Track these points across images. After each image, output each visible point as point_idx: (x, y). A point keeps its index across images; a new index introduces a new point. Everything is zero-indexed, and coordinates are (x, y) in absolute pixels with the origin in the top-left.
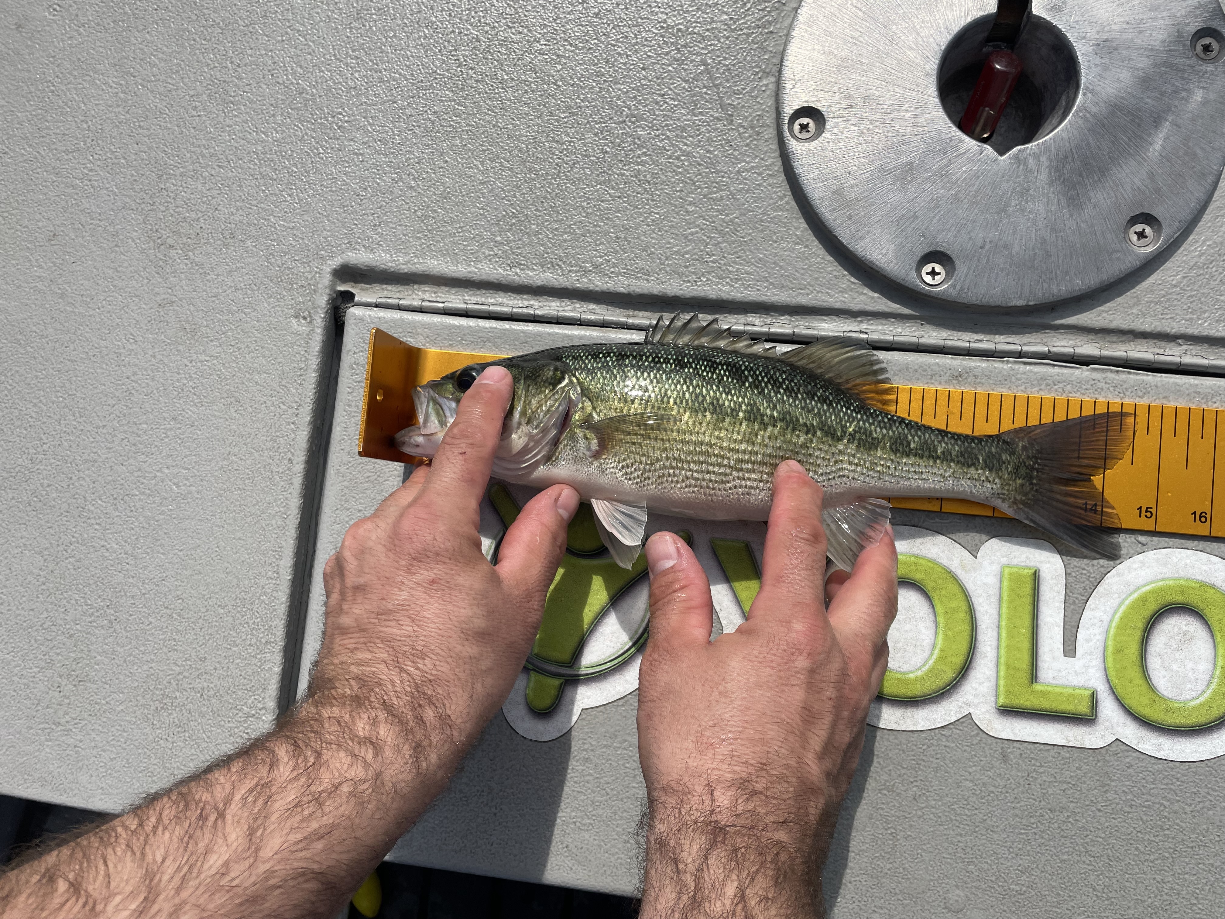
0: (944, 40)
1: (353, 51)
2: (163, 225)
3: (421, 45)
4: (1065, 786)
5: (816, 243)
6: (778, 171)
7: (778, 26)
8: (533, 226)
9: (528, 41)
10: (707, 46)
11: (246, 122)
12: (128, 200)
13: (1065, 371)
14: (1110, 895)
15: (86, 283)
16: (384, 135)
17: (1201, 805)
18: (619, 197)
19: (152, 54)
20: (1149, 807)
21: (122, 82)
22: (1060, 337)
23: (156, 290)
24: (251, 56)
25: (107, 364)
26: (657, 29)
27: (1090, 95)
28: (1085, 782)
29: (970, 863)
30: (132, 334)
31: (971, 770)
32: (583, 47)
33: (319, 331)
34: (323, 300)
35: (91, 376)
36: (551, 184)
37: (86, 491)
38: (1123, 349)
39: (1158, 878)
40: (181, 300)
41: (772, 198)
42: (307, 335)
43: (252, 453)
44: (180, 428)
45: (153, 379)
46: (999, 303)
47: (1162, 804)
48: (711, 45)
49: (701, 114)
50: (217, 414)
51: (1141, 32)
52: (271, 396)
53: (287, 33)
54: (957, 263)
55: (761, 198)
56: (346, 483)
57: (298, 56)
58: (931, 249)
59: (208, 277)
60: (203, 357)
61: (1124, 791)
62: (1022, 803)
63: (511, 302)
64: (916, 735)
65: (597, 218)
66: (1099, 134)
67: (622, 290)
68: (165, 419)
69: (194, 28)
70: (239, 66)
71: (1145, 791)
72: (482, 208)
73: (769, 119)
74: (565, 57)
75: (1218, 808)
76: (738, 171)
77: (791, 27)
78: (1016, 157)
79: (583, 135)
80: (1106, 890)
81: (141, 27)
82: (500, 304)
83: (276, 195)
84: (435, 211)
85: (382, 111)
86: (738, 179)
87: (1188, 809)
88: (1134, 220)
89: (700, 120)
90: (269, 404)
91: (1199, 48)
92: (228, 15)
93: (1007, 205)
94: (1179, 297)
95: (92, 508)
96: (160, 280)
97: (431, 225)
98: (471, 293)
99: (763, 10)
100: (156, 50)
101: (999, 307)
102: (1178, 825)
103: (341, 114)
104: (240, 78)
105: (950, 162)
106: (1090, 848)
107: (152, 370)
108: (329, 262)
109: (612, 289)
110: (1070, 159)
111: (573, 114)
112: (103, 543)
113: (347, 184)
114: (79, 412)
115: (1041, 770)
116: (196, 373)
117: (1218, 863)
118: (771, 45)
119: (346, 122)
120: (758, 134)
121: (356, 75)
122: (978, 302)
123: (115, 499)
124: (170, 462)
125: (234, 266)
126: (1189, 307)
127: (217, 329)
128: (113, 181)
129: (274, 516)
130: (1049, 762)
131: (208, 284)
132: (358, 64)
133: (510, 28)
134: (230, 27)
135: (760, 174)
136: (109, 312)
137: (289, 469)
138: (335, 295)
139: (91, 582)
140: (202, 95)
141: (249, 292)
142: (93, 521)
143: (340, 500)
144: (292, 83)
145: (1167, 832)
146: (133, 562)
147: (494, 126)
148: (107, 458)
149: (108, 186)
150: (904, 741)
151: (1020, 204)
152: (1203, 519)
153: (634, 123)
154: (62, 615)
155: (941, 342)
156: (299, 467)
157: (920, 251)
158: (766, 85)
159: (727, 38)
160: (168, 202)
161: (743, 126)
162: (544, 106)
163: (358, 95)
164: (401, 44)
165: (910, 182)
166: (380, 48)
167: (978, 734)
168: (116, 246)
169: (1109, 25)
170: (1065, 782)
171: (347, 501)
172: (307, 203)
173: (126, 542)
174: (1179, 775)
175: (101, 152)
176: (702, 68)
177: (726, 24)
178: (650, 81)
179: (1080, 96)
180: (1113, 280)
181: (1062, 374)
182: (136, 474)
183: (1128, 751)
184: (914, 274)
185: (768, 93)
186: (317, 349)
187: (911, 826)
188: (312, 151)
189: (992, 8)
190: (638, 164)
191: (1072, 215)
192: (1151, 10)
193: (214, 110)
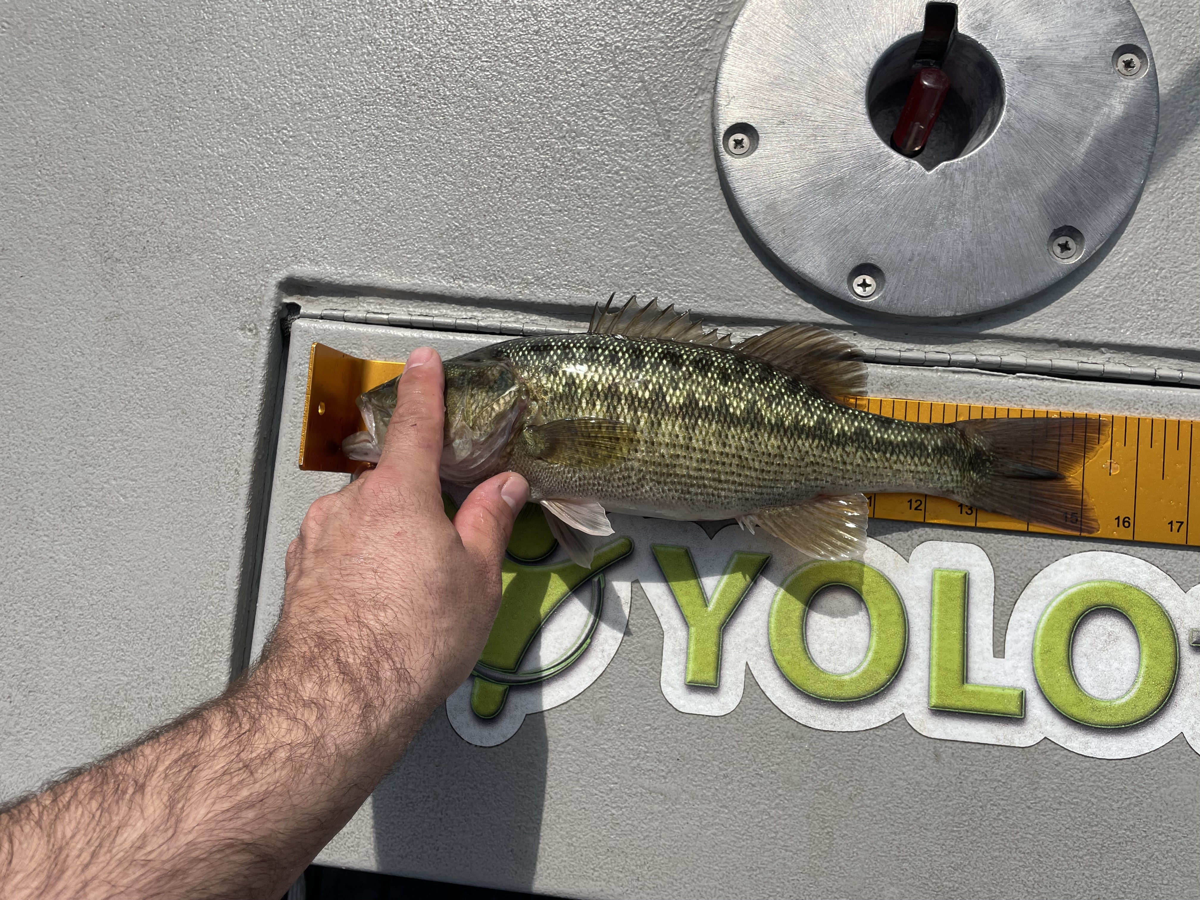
0: (872, 58)
1: (298, 67)
2: (110, 240)
3: (365, 61)
4: (996, 784)
5: (752, 255)
6: (714, 185)
7: (713, 44)
8: (476, 239)
9: (470, 58)
10: (644, 63)
11: (192, 137)
12: (75, 215)
13: (993, 379)
14: (1041, 890)
15: (33, 296)
16: (329, 150)
17: (1128, 802)
18: (560, 211)
19: (99, 71)
20: (1077, 804)
21: (70, 98)
22: (988, 346)
23: (104, 303)
24: (196, 72)
25: (54, 377)
26: (595, 46)
27: (1013, 112)
28: (1014, 780)
29: (905, 860)
30: (79, 347)
31: (904, 769)
32: (524, 64)
33: (265, 343)
34: (268, 313)
35: (39, 389)
36: (492, 197)
37: (34, 503)
38: (1049, 357)
39: (1087, 873)
40: (127, 313)
41: (708, 212)
42: (254, 347)
43: (198, 464)
44: (127, 440)
45: (100, 392)
46: (927, 314)
47: (1090, 801)
48: (648, 62)
49: (639, 129)
50: (164, 426)
51: (1063, 49)
52: (217, 407)
53: (232, 50)
54: (887, 275)
55: (698, 212)
56: (291, 493)
57: (243, 72)
58: (861, 262)
59: (155, 290)
60: (150, 370)
61: (1053, 789)
62: (954, 802)
63: (455, 314)
64: (851, 735)
65: (538, 231)
66: (1023, 149)
67: (563, 302)
68: (112, 431)
69: (140, 44)
70: (184, 82)
71: (1073, 789)
72: (426, 222)
73: (705, 134)
74: (506, 74)
75: (1144, 805)
76: (675, 186)
77: (725, 46)
78: (943, 172)
79: (524, 150)
80: (1036, 886)
81: (88, 44)
82: (444, 316)
83: (222, 209)
84: (380, 225)
85: (327, 127)
86: (675, 193)
87: (1115, 806)
88: (1057, 233)
89: (638, 136)
90: (215, 415)
91: (1121, 65)
92: (174, 31)
93: (935, 218)
94: (1101, 307)
95: (40, 520)
96: (107, 293)
97: (375, 238)
98: (415, 304)
99: (699, 28)
100: (103, 67)
101: (927, 317)
102: (1105, 821)
103: (286, 129)
104: (186, 94)
105: (879, 177)
106: (1020, 845)
107: (99, 382)
108: (275, 275)
109: (554, 301)
110: (995, 174)
111: (514, 129)
112: (51, 554)
113: (292, 198)
114: (27, 425)
115: (972, 769)
116: (142, 385)
117: (1145, 858)
118: (706, 62)
119: (291, 137)
120: (695, 149)
121: (301, 91)
122: (908, 313)
123: (63, 511)
124: (116, 473)
125: (180, 279)
126: (1111, 317)
127: (164, 341)
128: (61, 196)
129: (221, 526)
130: (979, 761)
131: (155, 297)
132: (302, 80)
133: (452, 45)
134: (176, 44)
135: (696, 188)
136: (56, 325)
138: (280, 307)
139: (40, 593)
140: (148, 110)
141: (195, 305)
142: (41, 533)
143: (286, 510)
144: (237, 99)
145: (1094, 828)
146: (81, 573)
147: (437, 141)
148: (55, 470)
149: (55, 200)
150: (840, 742)
151: (947, 218)
152: (1126, 524)
153: (573, 138)
154: (12, 627)
155: (872, 352)
156: (245, 477)
157: (852, 263)
158: (702, 102)
159: (664, 55)
160: (115, 216)
161: (680, 142)
162: (486, 121)
163: (302, 111)
164: (345, 61)
165: (840, 196)
166: (324, 64)
167: (911, 734)
168: (64, 260)
169: (1033, 42)
170: (995, 780)
171: (292, 511)
172: (253, 217)
173: (74, 553)
174: (1106, 772)
175: (48, 168)
176: (640, 84)
177: (663, 42)
178: (589, 97)
179: (1004, 113)
180: (1037, 291)
181: (990, 382)
182: (84, 486)
183: (1056, 749)
184: (845, 286)
185: (704, 109)
186: (263, 360)
187: (847, 825)
188: (257, 165)
189: (918, 25)
190: (578, 179)
191: (997, 229)
192: (1073, 28)
193: (160, 125)
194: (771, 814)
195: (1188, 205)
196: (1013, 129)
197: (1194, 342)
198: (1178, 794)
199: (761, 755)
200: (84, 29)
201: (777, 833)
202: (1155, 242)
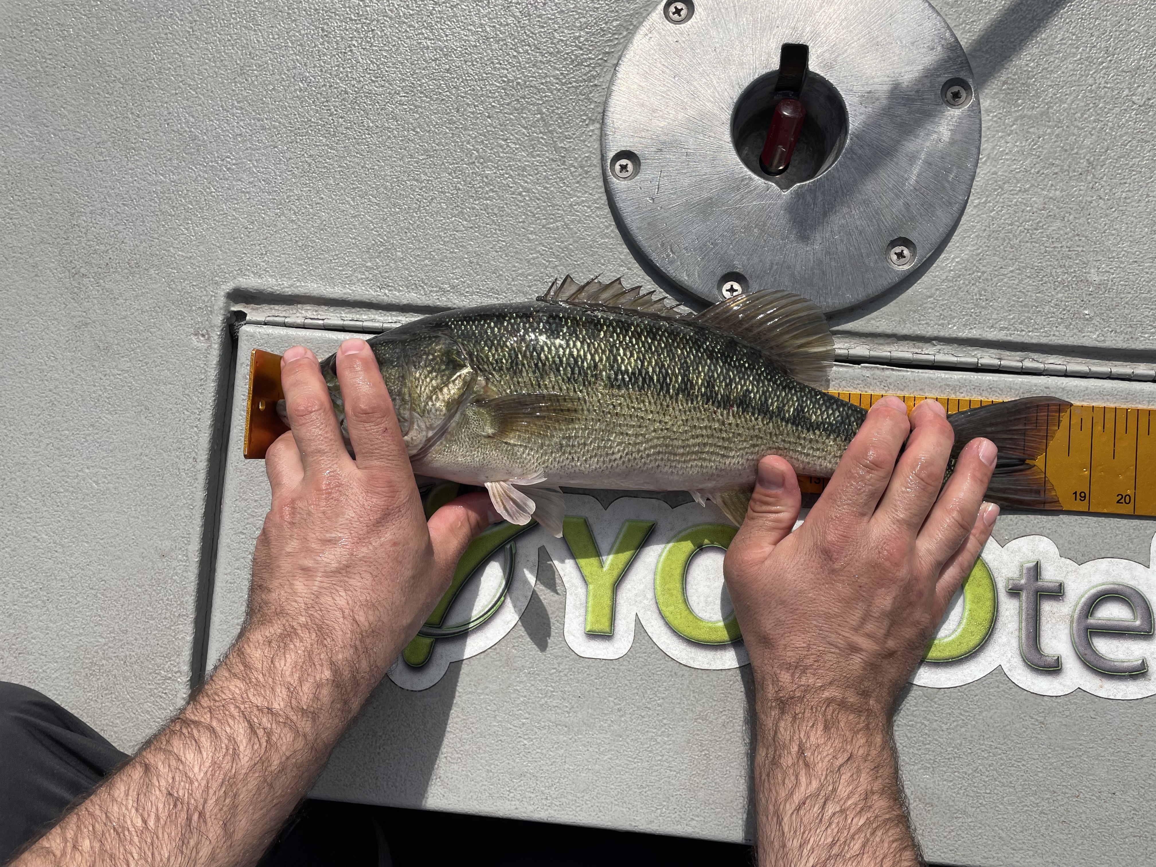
0: (736, 94)
1: (238, 102)
2: (76, 257)
3: (297, 97)
5: (637, 265)
6: (603, 204)
7: (601, 80)
8: (399, 254)
9: (390, 93)
10: (542, 97)
11: (147, 165)
12: (45, 235)
13: (842, 369)
15: (11, 308)
16: (267, 176)
17: (955, 724)
18: (471, 228)
19: (62, 107)
20: (912, 726)
21: (37, 132)
22: (839, 340)
23: (73, 313)
24: (149, 107)
25: (32, 379)
26: (499, 82)
27: (856, 139)
30: (52, 353)
32: (437, 99)
33: (216, 346)
34: (218, 320)
35: (19, 390)
36: (413, 216)
37: (18, 490)
38: (889, 349)
40: (94, 322)
41: (599, 228)
42: (206, 350)
43: (161, 453)
45: (72, 392)
47: (923, 724)
48: (545, 96)
49: (538, 155)
50: (130, 420)
52: (176, 404)
53: (179, 87)
54: (750, 282)
55: (591, 227)
56: (243, 478)
57: (190, 107)
58: (729, 271)
59: (118, 302)
60: (116, 371)
63: (382, 319)
64: (724, 673)
65: (453, 246)
68: (84, 426)
69: (98, 83)
70: (138, 116)
71: (908, 713)
73: (596, 160)
74: (421, 107)
75: (969, 726)
76: (571, 205)
77: (611, 82)
78: (796, 193)
79: (439, 174)
81: (51, 83)
82: (372, 320)
83: (175, 229)
84: (314, 242)
85: (265, 155)
86: (570, 211)
87: (945, 727)
88: (893, 244)
89: (537, 161)
90: (174, 410)
91: (949, 95)
92: (127, 71)
93: (790, 233)
94: (932, 306)
95: (24, 504)
96: (76, 305)
97: (311, 254)
98: (347, 311)
99: (588, 66)
100: (65, 103)
102: (937, 740)
103: (229, 158)
104: (140, 127)
105: (743, 197)
107: (71, 383)
108: (223, 287)
110: (840, 193)
111: (430, 156)
112: (34, 534)
113: (236, 219)
116: (109, 385)
117: (970, 771)
118: (596, 96)
119: (234, 165)
120: (587, 172)
121: (241, 123)
123: (43, 496)
124: (89, 463)
125: (140, 292)
126: (941, 314)
127: (127, 346)
128: (32, 219)
129: (182, 507)
131: (118, 308)
132: (242, 113)
133: (373, 81)
134: (130, 82)
135: (589, 207)
136: (32, 334)
137: (194, 466)
138: (229, 315)
139: (25, 568)
140: (106, 142)
141: (154, 314)
142: (25, 516)
143: (239, 492)
144: (186, 131)
145: (927, 746)
146: (61, 550)
147: (362, 167)
148: (35, 461)
149: (27, 223)
150: (714, 679)
151: (800, 231)
153: (482, 164)
156: (202, 465)
157: (720, 272)
158: (593, 131)
159: (559, 90)
160: (80, 237)
161: (574, 166)
162: (405, 149)
163: (244, 141)
164: (279, 96)
165: (710, 214)
166: (262, 100)
168: (36, 275)
169: (873, 78)
171: (244, 493)
172: (202, 236)
173: (54, 533)
175: (20, 194)
176: (539, 116)
177: (558, 79)
178: (495, 128)
179: (848, 140)
180: (876, 294)
181: (839, 372)
182: (60, 474)
184: (715, 291)
185: (594, 137)
186: (215, 362)
188: (205, 190)
189: (775, 64)
190: (487, 199)
191: (842, 241)
192: (908, 65)
193: (118, 155)
194: (658, 740)
195: (1007, 216)
196: (856, 154)
197: (1011, 335)
198: (998, 717)
199: (649, 691)
200: (47, 69)
201: (662, 756)
202: (978, 249)
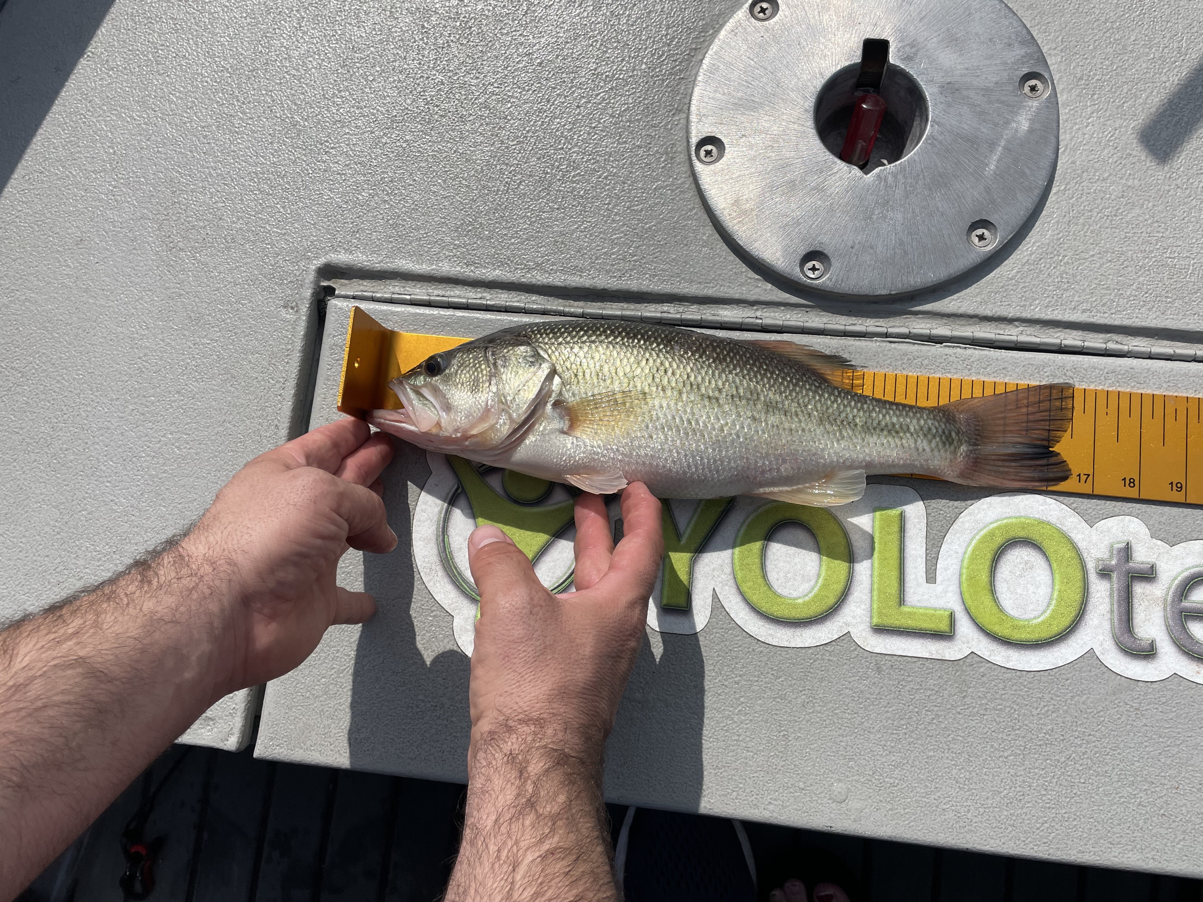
0: (819, 83)
1: (340, 92)
2: (175, 233)
3: (396, 87)
4: (929, 692)
6: (688, 188)
7: (688, 73)
8: (487, 232)
9: (484, 84)
11: (248, 148)
12: (146, 211)
13: (924, 348)
14: (971, 787)
15: (107, 279)
16: (363, 159)
17: (1046, 709)
18: (558, 209)
19: (170, 93)
20: (1001, 710)
22: (920, 321)
23: (167, 285)
24: (254, 95)
25: (122, 347)
26: (589, 75)
27: (936, 126)
28: (946, 689)
29: (850, 760)
30: (144, 322)
31: (850, 680)
32: (529, 90)
33: (304, 318)
34: (308, 293)
35: (108, 357)
36: (501, 198)
37: (99, 454)
38: (971, 330)
39: (1012, 772)
40: (187, 293)
42: (295, 322)
43: (243, 421)
44: (182, 400)
45: (161, 360)
46: (867, 292)
47: (1012, 708)
48: (633, 88)
49: (625, 142)
50: (216, 388)
51: (978, 76)
52: (262, 372)
53: (284, 77)
54: (833, 260)
57: (293, 95)
58: (811, 249)
59: (212, 274)
60: (205, 341)
61: (979, 697)
62: (894, 708)
63: (467, 296)
64: (804, 651)
65: (539, 226)
66: (944, 156)
67: (559, 284)
68: (170, 392)
69: (207, 72)
70: (243, 103)
71: (997, 697)
72: (444, 218)
73: (680, 147)
74: (514, 97)
75: (1061, 712)
76: (656, 188)
77: (696, 75)
78: (878, 176)
79: (528, 159)
80: (967, 782)
81: (161, 72)
82: (458, 296)
83: (271, 207)
84: (405, 220)
85: (362, 140)
86: (655, 195)
87: (1035, 712)
88: (974, 226)
89: (624, 148)
90: (260, 379)
91: (1027, 89)
92: (235, 62)
93: (872, 214)
95: (104, 468)
96: (171, 277)
97: (401, 231)
98: (433, 287)
99: (675, 61)
100: (174, 90)
101: (867, 295)
102: (1027, 725)
103: (328, 142)
104: (244, 113)
105: (825, 180)
106: (951, 746)
107: (160, 351)
108: (314, 262)
109: (551, 284)
110: (921, 177)
112: (112, 498)
113: (331, 198)
114: (97, 387)
115: (910, 679)
117: (1063, 759)
118: (682, 88)
119: (332, 148)
120: (672, 158)
121: (341, 111)
122: (850, 292)
123: (124, 460)
124: (172, 428)
125: (234, 265)
126: (1023, 296)
127: (217, 317)
128: (134, 196)
130: (915, 672)
131: (211, 280)
132: (343, 102)
133: (469, 74)
134: (237, 72)
135: (673, 191)
136: (126, 303)
137: (275, 434)
138: (318, 289)
139: (101, 531)
140: (211, 126)
141: (246, 286)
142: (104, 479)
144: (288, 117)
145: (1017, 732)
146: (138, 514)
148: (119, 426)
149: (129, 200)
150: (794, 656)
151: (882, 213)
154: (73, 561)
155: (821, 326)
157: (802, 251)
158: (678, 120)
159: (647, 83)
160: (179, 213)
161: (659, 153)
163: (342, 127)
164: (379, 86)
165: (793, 195)
166: (362, 89)
167: (855, 649)
168: (134, 249)
169: (952, 71)
170: (929, 689)
172: (298, 214)
173: (132, 496)
174: (1026, 683)
175: (124, 173)
176: (626, 106)
177: (645, 72)
179: (928, 127)
180: (958, 273)
181: (920, 350)
182: (143, 439)
183: (982, 662)
184: (798, 269)
185: (679, 126)
186: (302, 333)
187: (800, 729)
188: (303, 172)
189: (857, 58)
190: (574, 182)
191: (924, 222)
192: (986, 59)
193: (221, 138)
194: (735, 719)
195: (1086, 203)
196: (936, 140)
197: (1093, 316)
198: (1091, 702)
199: (726, 668)
200: (159, 59)
201: (739, 735)
202: (1058, 234)
